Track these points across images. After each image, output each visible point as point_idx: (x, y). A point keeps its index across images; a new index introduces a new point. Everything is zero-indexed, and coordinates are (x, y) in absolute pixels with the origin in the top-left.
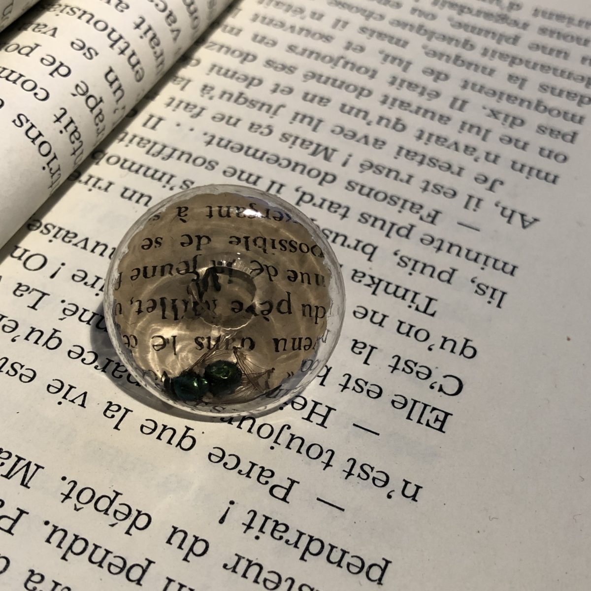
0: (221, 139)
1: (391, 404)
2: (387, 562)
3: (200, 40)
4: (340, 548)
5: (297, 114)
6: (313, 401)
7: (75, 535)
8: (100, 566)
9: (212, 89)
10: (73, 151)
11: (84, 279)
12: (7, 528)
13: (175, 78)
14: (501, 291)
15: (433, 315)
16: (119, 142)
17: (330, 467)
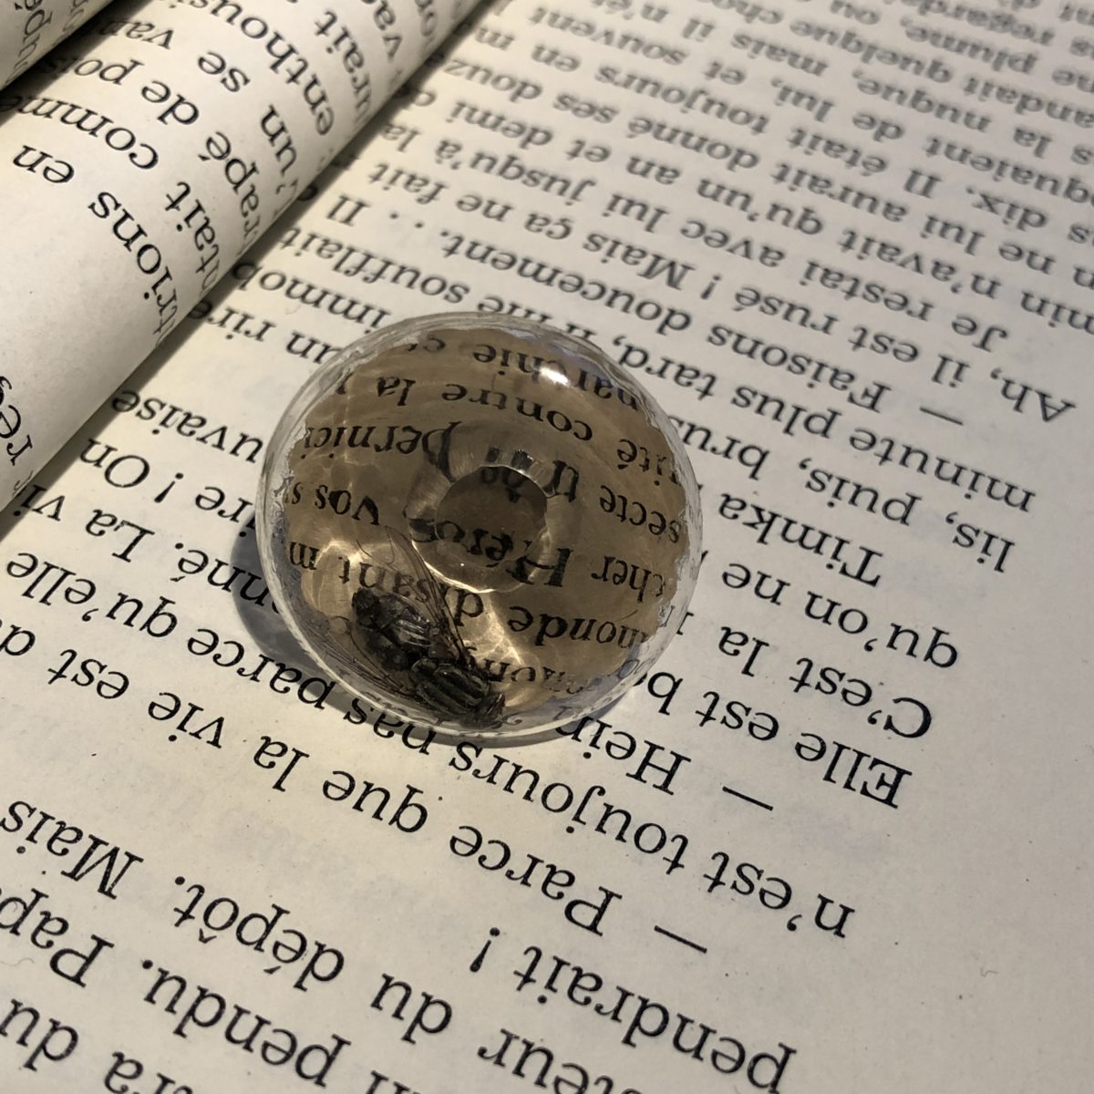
0: (475, 244)
1: (795, 751)
2: (788, 1052)
3: (436, 57)
4: (698, 1022)
5: (617, 198)
6: (646, 742)
7: (200, 988)
8: (248, 1047)
9: (458, 148)
10: (200, 265)
11: (218, 504)
12: (72, 973)
13: (387, 127)
14: (1002, 540)
15: (874, 583)
16: (284, 247)
17: (679, 869)
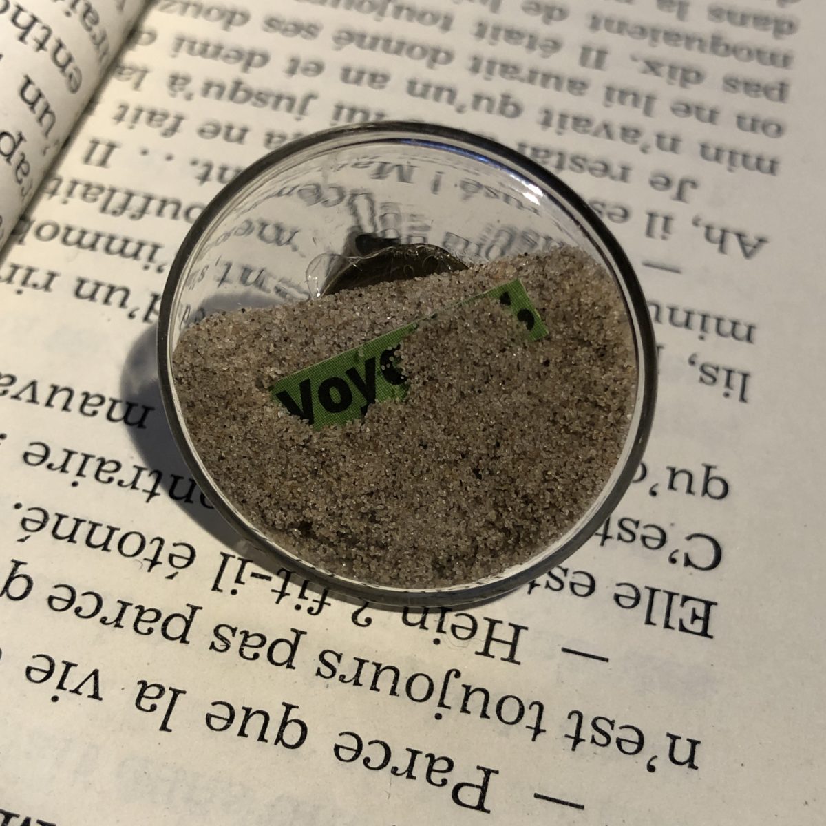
0: (224, 169)
1: (614, 601)
5: (341, 107)
6: (486, 619)
9: (187, 80)
11: (45, 458)
13: (118, 69)
14: (739, 373)
16: (50, 197)
17: (542, 734)
